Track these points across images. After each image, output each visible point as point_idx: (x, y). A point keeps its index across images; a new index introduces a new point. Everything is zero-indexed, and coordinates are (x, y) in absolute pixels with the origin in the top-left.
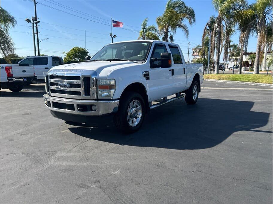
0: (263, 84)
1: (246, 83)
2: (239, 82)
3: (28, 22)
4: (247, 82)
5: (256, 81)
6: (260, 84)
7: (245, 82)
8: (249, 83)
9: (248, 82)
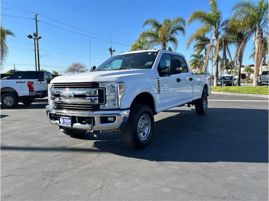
0: (264, 95)
1: (246, 95)
2: (239, 94)
3: (30, 38)
4: (247, 93)
5: (257, 93)
6: (262, 95)
7: (246, 93)
8: (250, 95)
9: (250, 93)
